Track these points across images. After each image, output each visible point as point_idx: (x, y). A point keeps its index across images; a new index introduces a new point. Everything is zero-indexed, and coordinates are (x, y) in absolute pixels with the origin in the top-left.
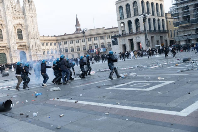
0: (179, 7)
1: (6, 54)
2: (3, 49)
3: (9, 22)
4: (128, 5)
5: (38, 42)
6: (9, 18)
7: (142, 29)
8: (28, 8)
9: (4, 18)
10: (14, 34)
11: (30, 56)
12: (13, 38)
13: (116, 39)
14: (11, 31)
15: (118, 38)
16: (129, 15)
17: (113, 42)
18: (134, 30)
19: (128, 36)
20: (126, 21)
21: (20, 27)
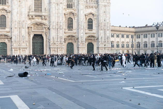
1: (74, 44)
2: (72, 39)
3: (81, 11)
5: (109, 33)
6: (81, 7)
9: (77, 7)
11: (98, 48)
12: (82, 28)
14: (81, 20)
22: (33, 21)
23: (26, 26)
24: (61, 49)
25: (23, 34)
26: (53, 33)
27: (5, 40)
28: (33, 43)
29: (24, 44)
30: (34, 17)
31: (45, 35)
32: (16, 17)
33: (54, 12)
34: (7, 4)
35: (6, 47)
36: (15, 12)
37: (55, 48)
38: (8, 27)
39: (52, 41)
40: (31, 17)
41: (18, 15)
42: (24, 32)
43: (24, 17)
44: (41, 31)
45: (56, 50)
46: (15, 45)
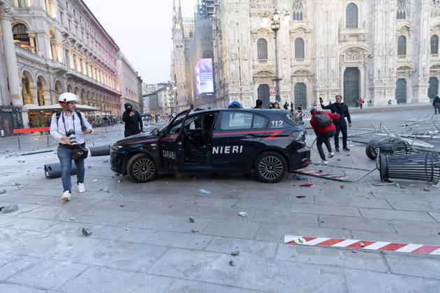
1: (408, 81)
2: (404, 72)
3: (425, 22)
9: (413, 17)
14: (424, 38)
22: (344, 44)
23: (336, 54)
24: (390, 90)
25: (332, 69)
26: (378, 63)
27: (303, 79)
28: (344, 82)
29: (334, 84)
30: (347, 37)
31: (362, 67)
32: (321, 40)
33: (380, 27)
34: (304, 18)
35: (305, 90)
36: (320, 31)
37: (381, 88)
38: (307, 58)
39: (377, 76)
40: (342, 38)
41: (325, 35)
42: (334, 64)
43: (334, 37)
44: (356, 61)
45: (383, 91)
46: (320, 86)
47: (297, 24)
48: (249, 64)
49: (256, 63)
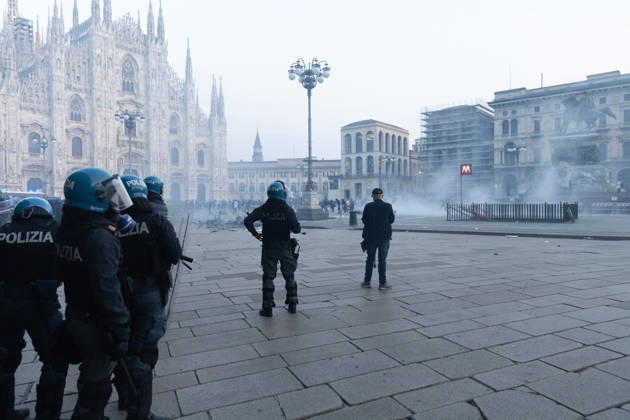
0: (430, 149)
1: (181, 186)
2: (178, 178)
3: (191, 139)
4: (359, 134)
5: (225, 172)
7: (376, 171)
8: (217, 122)
9: (183, 133)
10: (194, 157)
11: (212, 191)
13: (336, 181)
14: (191, 152)
15: (339, 181)
16: (359, 149)
17: (331, 184)
18: (364, 171)
19: (355, 178)
20: (353, 157)
21: (202, 148)
22: (122, 149)
23: (115, 157)
30: (126, 143)
32: (99, 142)
33: (154, 138)
34: (82, 120)
36: (98, 134)
38: (85, 156)
40: (121, 143)
41: (104, 139)
43: (112, 143)
44: (135, 165)
47: (74, 125)
48: (17, 157)
49: (27, 156)
